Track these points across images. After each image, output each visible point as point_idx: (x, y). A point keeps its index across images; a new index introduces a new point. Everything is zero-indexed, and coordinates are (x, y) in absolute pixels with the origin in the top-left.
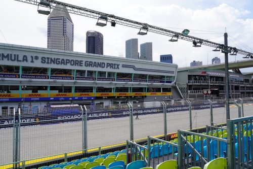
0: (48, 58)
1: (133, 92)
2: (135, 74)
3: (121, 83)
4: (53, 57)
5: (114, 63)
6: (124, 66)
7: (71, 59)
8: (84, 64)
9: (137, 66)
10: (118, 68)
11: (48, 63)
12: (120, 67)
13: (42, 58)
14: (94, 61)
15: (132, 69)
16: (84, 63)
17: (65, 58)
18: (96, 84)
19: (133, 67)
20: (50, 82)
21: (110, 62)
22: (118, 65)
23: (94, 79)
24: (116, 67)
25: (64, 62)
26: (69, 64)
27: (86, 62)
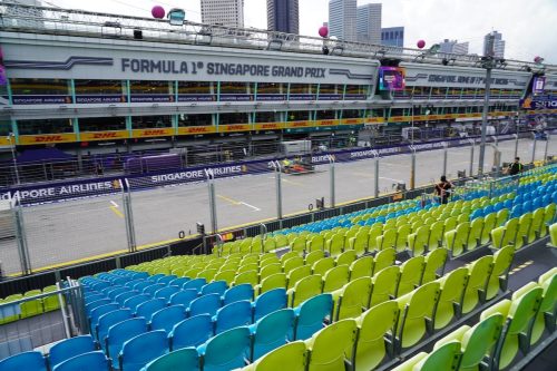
0: (217, 65)
1: (343, 117)
2: (348, 86)
3: (325, 104)
4: (224, 62)
5: (316, 66)
6: (333, 72)
7: (250, 63)
8: (270, 72)
9: (354, 70)
10: (323, 76)
11: (217, 73)
12: (326, 73)
13: (209, 64)
14: (285, 65)
15: (345, 76)
16: (270, 69)
17: (243, 62)
18: (288, 106)
19: (345, 73)
20: (219, 107)
21: (311, 66)
22: (323, 71)
23: (284, 97)
24: (320, 73)
25: (241, 70)
26: (248, 74)
27: (274, 67)
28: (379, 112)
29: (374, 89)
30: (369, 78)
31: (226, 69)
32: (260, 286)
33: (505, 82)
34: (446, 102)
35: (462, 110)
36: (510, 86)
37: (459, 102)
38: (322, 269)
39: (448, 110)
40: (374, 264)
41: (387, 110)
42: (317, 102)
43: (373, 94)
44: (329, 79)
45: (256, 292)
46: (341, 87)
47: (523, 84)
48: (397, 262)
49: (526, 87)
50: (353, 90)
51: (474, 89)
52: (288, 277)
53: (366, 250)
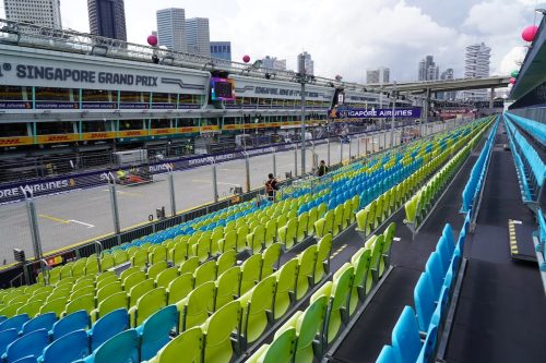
0: (30, 68)
2: (181, 95)
3: (159, 112)
4: (39, 65)
5: (148, 74)
6: (164, 81)
7: (72, 68)
8: (97, 79)
9: (186, 80)
10: (155, 84)
11: (30, 77)
12: (158, 82)
13: (20, 67)
14: (114, 72)
15: (177, 86)
16: (96, 75)
17: (62, 67)
18: (120, 114)
19: (178, 82)
20: (35, 115)
21: (142, 74)
22: (155, 79)
23: (114, 105)
24: (152, 82)
25: (60, 75)
26: (70, 79)
27: (101, 74)
28: (213, 121)
29: (207, 99)
30: (201, 88)
31: (43, 73)
32: (97, 310)
33: (316, 95)
34: (271, 111)
35: (285, 119)
36: (320, 98)
37: (282, 112)
38: (164, 281)
39: (274, 119)
40: (217, 267)
41: (221, 119)
42: (150, 111)
43: (206, 104)
44: (162, 88)
45: (93, 318)
46: (174, 96)
47: (330, 97)
48: (239, 262)
49: (331, 100)
50: (187, 100)
51: (293, 100)
52: (129, 295)
53: (209, 254)
